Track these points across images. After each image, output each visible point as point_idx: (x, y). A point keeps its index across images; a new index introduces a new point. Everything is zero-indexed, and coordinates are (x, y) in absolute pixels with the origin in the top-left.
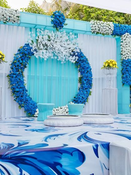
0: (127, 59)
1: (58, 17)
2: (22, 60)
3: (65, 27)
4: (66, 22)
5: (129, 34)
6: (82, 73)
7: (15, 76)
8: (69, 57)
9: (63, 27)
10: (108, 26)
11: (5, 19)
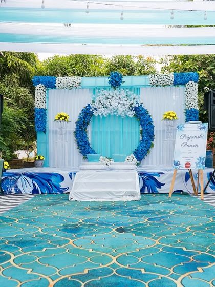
0: (190, 109)
1: (114, 78)
2: (84, 118)
3: (122, 84)
4: (123, 80)
5: (193, 82)
6: (142, 126)
7: (78, 132)
8: (128, 111)
9: (120, 85)
10: (167, 77)
11: (69, 86)
